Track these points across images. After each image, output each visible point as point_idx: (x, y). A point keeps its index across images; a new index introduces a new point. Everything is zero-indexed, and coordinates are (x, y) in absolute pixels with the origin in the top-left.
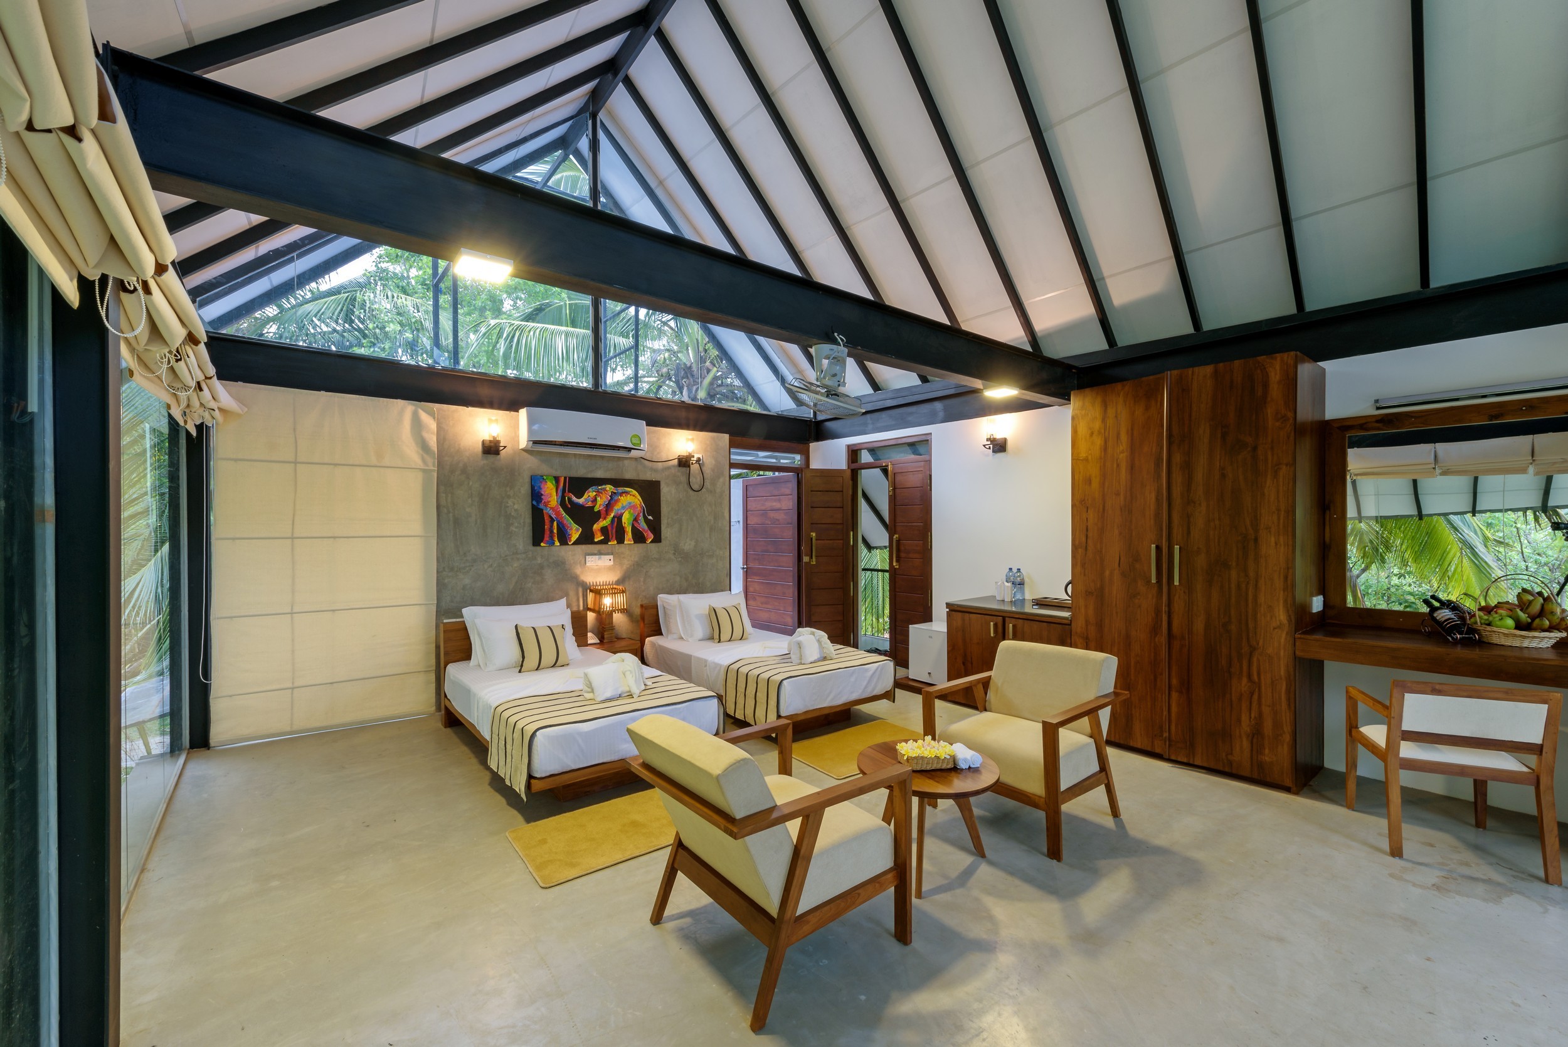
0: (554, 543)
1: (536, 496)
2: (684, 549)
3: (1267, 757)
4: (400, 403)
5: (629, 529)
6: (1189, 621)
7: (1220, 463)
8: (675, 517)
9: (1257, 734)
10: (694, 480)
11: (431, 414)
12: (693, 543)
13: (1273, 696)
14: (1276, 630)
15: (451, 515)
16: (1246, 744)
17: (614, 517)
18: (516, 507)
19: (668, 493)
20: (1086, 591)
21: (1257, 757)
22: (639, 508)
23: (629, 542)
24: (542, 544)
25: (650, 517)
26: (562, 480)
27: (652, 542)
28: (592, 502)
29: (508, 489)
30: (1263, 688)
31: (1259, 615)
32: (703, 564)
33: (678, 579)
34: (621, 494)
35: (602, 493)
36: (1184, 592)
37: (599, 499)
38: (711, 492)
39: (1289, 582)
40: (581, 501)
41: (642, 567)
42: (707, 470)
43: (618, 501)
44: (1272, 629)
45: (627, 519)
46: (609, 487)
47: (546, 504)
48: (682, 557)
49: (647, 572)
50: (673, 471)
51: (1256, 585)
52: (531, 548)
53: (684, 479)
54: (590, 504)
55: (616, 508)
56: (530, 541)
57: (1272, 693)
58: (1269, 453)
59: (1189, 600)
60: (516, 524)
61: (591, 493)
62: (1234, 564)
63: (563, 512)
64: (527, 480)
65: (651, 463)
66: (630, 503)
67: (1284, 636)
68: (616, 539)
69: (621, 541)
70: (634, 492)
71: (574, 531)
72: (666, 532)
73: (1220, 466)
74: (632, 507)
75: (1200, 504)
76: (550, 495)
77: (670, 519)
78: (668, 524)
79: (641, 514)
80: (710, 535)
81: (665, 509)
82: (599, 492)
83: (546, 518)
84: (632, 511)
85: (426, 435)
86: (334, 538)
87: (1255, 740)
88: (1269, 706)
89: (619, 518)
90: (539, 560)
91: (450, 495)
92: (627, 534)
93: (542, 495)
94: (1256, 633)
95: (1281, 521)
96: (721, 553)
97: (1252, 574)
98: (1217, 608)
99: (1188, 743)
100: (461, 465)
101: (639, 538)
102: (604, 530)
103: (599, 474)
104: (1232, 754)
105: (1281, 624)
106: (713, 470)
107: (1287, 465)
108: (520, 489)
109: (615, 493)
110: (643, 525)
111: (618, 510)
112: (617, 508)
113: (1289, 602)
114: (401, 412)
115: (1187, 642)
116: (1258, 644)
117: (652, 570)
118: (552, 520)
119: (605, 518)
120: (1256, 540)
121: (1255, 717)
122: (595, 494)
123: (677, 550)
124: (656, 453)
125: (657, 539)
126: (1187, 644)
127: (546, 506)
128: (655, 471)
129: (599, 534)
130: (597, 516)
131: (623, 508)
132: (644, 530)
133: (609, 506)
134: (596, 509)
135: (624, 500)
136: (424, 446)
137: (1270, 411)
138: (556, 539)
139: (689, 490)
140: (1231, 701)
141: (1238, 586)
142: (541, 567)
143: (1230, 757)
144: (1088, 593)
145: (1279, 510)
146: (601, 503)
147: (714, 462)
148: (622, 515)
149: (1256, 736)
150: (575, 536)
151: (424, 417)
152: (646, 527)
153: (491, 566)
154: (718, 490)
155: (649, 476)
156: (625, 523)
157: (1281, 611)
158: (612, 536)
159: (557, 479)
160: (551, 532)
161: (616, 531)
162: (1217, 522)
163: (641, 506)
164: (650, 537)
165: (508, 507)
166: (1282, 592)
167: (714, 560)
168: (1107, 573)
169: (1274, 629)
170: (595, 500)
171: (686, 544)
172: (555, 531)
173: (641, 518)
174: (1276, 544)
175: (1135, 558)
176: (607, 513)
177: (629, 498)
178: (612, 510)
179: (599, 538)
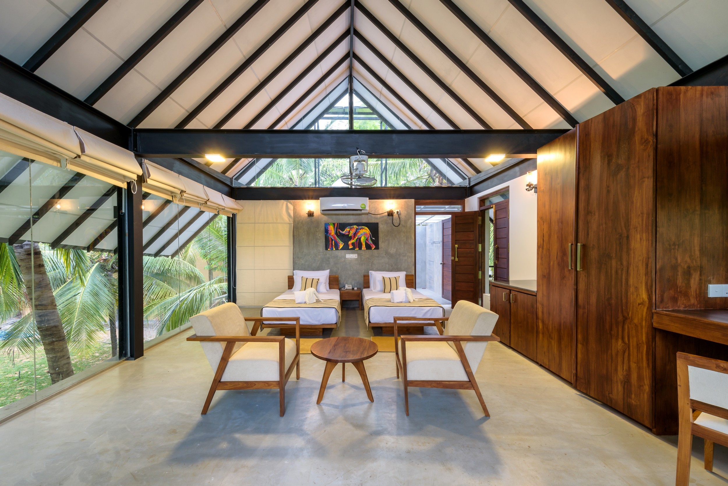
0: (333, 249)
1: (327, 231)
2: (390, 253)
3: (633, 401)
4: (282, 201)
5: (364, 244)
6: (587, 295)
7: (606, 183)
8: (386, 238)
9: (627, 382)
10: (396, 222)
11: (291, 203)
12: (395, 250)
13: (637, 355)
14: (640, 306)
15: (298, 239)
16: (620, 388)
17: (357, 239)
18: (319, 235)
19: (381, 227)
20: (543, 275)
21: (627, 399)
22: (368, 235)
23: (364, 249)
24: (329, 249)
25: (374, 239)
26: (336, 224)
27: (374, 249)
28: (348, 233)
29: (317, 229)
30: (631, 348)
31: (629, 294)
32: (400, 259)
33: (387, 266)
34: (360, 229)
35: (352, 229)
36: (585, 276)
37: (351, 231)
38: (404, 226)
39: (649, 269)
40: (344, 232)
41: (370, 260)
42: (403, 217)
43: (359, 232)
44: (637, 304)
45: (363, 239)
46: (355, 226)
47: (330, 234)
48: (389, 256)
49: (372, 262)
50: (385, 218)
51: (628, 271)
52: (325, 251)
53: (390, 221)
54: (347, 233)
55: (358, 235)
56: (325, 248)
57: (637, 353)
58: (637, 171)
59: (588, 281)
60: (320, 242)
61: (348, 229)
62: (614, 255)
63: (337, 237)
64: (323, 225)
65: (374, 216)
66: (364, 233)
67: (645, 310)
68: (358, 248)
69: (360, 248)
70: (366, 228)
71: (341, 244)
72: (381, 244)
73: (606, 185)
74: (365, 234)
75: (595, 214)
76: (332, 231)
77: (383, 239)
78: (382, 241)
79: (370, 237)
80: (404, 246)
81: (381, 235)
82: (351, 229)
83: (330, 239)
84: (365, 236)
85: (290, 211)
86: (265, 246)
87: (626, 386)
88: (635, 363)
89: (359, 239)
90: (328, 256)
91: (297, 232)
92: (363, 246)
93: (328, 230)
94: (627, 307)
95: (644, 222)
96: (410, 254)
97: (625, 263)
98: (603, 288)
99: (587, 380)
100: (301, 221)
101: (368, 247)
102: (353, 244)
103: (351, 221)
104: (612, 393)
105: (643, 301)
106: (405, 217)
107: (648, 178)
108: (321, 229)
109: (358, 229)
110: (370, 242)
111: (359, 236)
112: (359, 235)
113: (649, 284)
114: (283, 204)
115: (586, 310)
116: (628, 316)
117: (375, 261)
118: (332, 240)
119: (353, 239)
120: (628, 237)
121: (626, 370)
122: (349, 229)
123: (387, 253)
124: (376, 211)
125: (377, 248)
126: (587, 312)
127: (330, 235)
128: (377, 218)
129: (351, 245)
130: (350, 238)
131: (361, 234)
132: (371, 244)
133: (355, 234)
134: (350, 235)
135: (362, 232)
136: (289, 215)
137: (637, 138)
138: (334, 248)
139: (393, 226)
140: (612, 355)
141: (617, 272)
142: (329, 258)
143: (610, 395)
144: (544, 276)
145: (642, 213)
146: (352, 233)
147: (406, 213)
148: (361, 238)
149: (626, 384)
150: (341, 246)
151: (289, 205)
152: (371, 243)
153: (311, 257)
154: (408, 226)
155: (373, 221)
156: (362, 241)
157: (644, 291)
158: (357, 246)
159: (334, 224)
160: (332, 244)
161: (358, 245)
162: (604, 226)
163: (370, 234)
164: (374, 247)
165: (317, 235)
166: (644, 277)
167: (406, 258)
168: (552, 263)
169: (639, 304)
170: (349, 232)
171: (392, 250)
172: (333, 244)
173: (369, 239)
174: (641, 239)
175: (564, 253)
176: (354, 237)
177: (364, 231)
178: (357, 236)
179: (351, 247)
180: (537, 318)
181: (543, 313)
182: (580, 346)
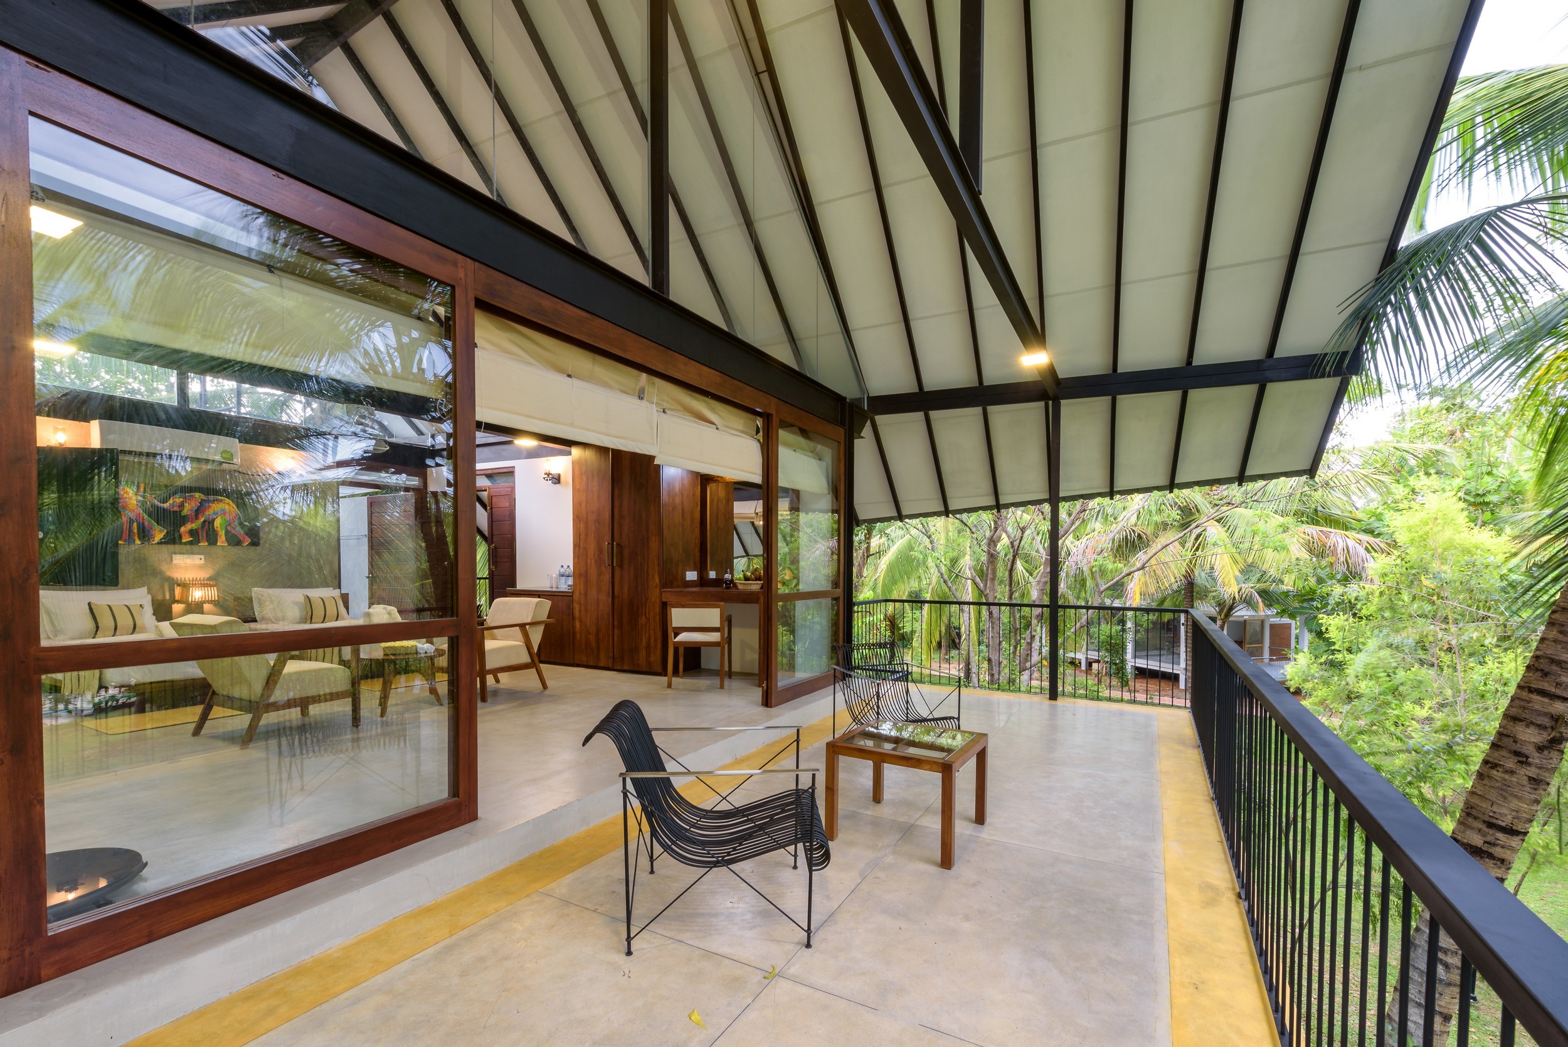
0: (134, 542)
2: (287, 554)
3: (652, 658)
5: (222, 534)
6: (621, 587)
9: (648, 646)
16: (644, 653)
17: (204, 521)
21: (649, 659)
22: (234, 516)
23: (223, 545)
24: (120, 543)
25: (247, 524)
26: (142, 485)
28: (179, 507)
30: (651, 620)
31: (649, 580)
32: (309, 567)
33: (280, 579)
34: (212, 502)
35: (189, 500)
36: (619, 570)
37: (186, 504)
39: (660, 561)
40: (166, 505)
41: (238, 567)
43: (209, 507)
45: (219, 523)
46: (198, 495)
47: (124, 507)
48: (284, 560)
49: (244, 570)
51: (648, 564)
54: (176, 509)
55: (207, 513)
57: (654, 622)
58: (652, 491)
59: (621, 575)
61: (177, 499)
62: (639, 553)
63: (145, 515)
65: (245, 476)
66: (223, 510)
67: (658, 591)
68: (207, 541)
70: (228, 501)
71: (157, 533)
72: (265, 536)
73: (634, 497)
74: (226, 514)
75: (626, 519)
76: (129, 499)
78: (268, 530)
79: (236, 521)
82: (186, 499)
83: (126, 520)
84: (226, 517)
87: (648, 650)
88: (653, 630)
89: (210, 522)
92: (220, 538)
93: (119, 498)
94: (648, 590)
95: (656, 528)
96: (329, 557)
97: (645, 558)
98: (632, 581)
99: (621, 658)
102: (192, 533)
105: (657, 584)
109: (205, 500)
110: (238, 530)
111: (209, 515)
112: (209, 513)
113: (660, 572)
115: (621, 599)
116: (649, 597)
117: (250, 569)
118: (132, 521)
119: (194, 522)
120: (648, 539)
122: (181, 500)
123: (276, 553)
124: (251, 467)
125: (256, 544)
131: (215, 513)
132: (240, 535)
133: (198, 512)
134: (183, 513)
135: (216, 507)
138: (137, 538)
140: (638, 630)
141: (641, 565)
143: (638, 662)
144: (581, 574)
145: (655, 522)
146: (188, 509)
148: (214, 520)
150: (159, 537)
152: (242, 532)
156: (217, 527)
157: (657, 577)
158: (203, 538)
159: (137, 485)
160: (131, 532)
161: (207, 534)
162: (632, 529)
163: (236, 514)
164: (247, 541)
166: (657, 566)
167: (321, 564)
168: (589, 561)
169: (654, 587)
170: (182, 505)
172: (135, 531)
173: (236, 524)
174: (655, 541)
175: (600, 551)
176: (197, 518)
177: (221, 505)
178: (203, 515)
179: (186, 539)
180: (574, 618)
181: (580, 611)
182: (616, 631)
